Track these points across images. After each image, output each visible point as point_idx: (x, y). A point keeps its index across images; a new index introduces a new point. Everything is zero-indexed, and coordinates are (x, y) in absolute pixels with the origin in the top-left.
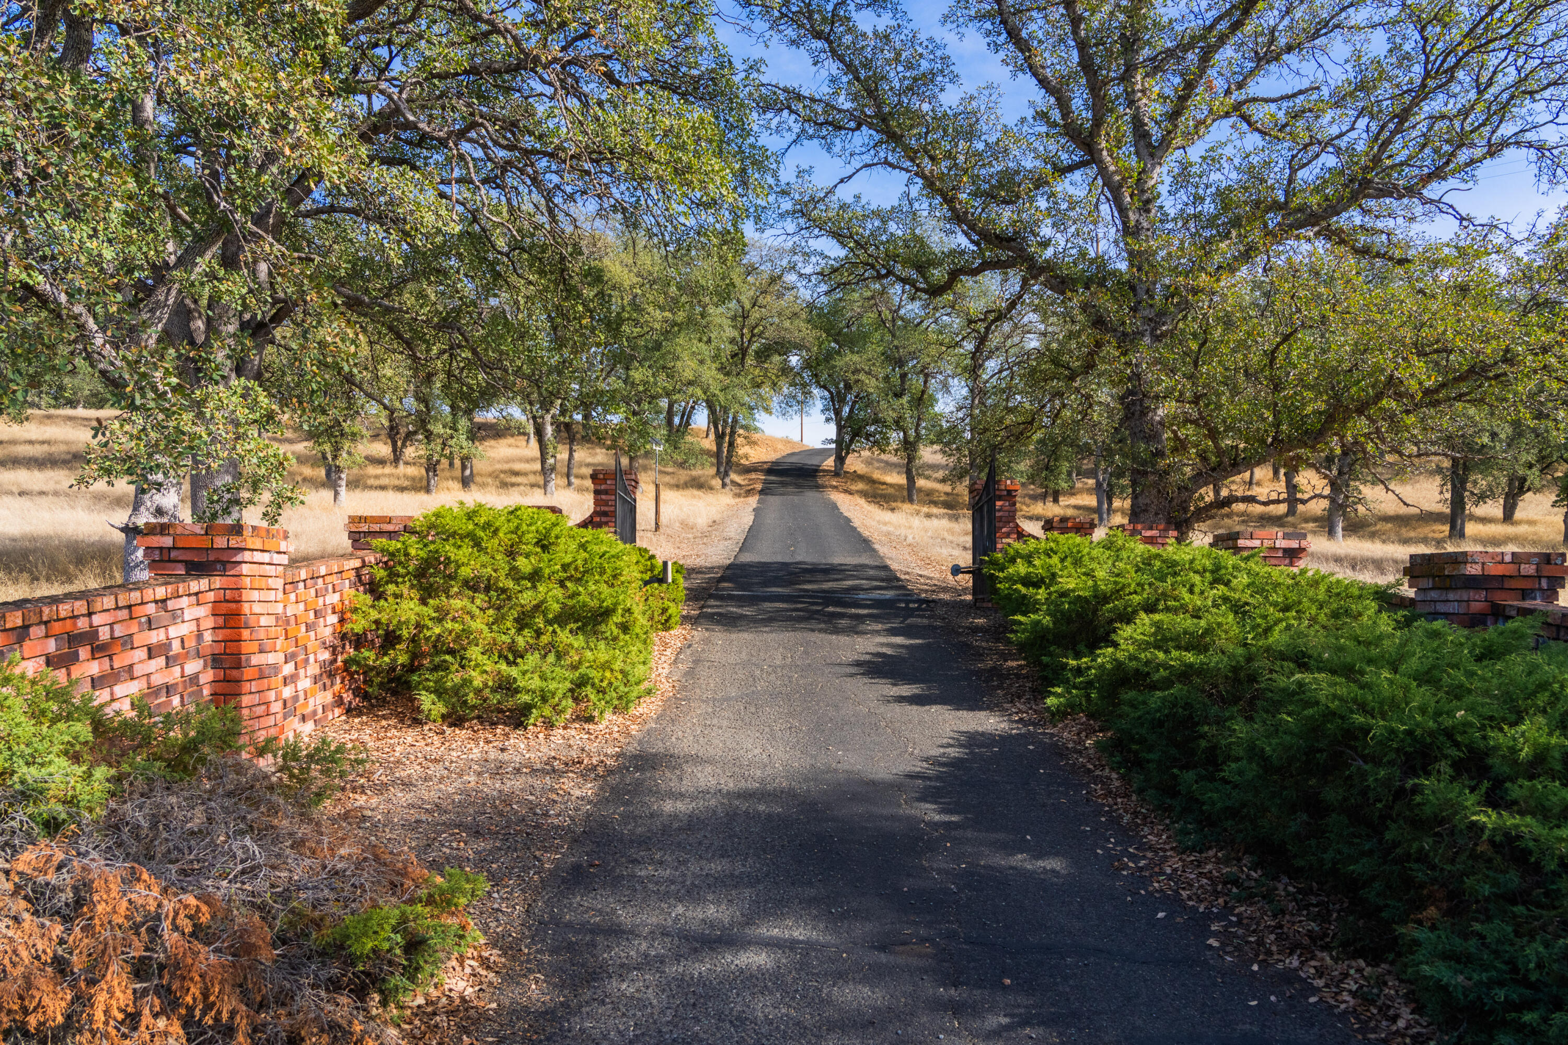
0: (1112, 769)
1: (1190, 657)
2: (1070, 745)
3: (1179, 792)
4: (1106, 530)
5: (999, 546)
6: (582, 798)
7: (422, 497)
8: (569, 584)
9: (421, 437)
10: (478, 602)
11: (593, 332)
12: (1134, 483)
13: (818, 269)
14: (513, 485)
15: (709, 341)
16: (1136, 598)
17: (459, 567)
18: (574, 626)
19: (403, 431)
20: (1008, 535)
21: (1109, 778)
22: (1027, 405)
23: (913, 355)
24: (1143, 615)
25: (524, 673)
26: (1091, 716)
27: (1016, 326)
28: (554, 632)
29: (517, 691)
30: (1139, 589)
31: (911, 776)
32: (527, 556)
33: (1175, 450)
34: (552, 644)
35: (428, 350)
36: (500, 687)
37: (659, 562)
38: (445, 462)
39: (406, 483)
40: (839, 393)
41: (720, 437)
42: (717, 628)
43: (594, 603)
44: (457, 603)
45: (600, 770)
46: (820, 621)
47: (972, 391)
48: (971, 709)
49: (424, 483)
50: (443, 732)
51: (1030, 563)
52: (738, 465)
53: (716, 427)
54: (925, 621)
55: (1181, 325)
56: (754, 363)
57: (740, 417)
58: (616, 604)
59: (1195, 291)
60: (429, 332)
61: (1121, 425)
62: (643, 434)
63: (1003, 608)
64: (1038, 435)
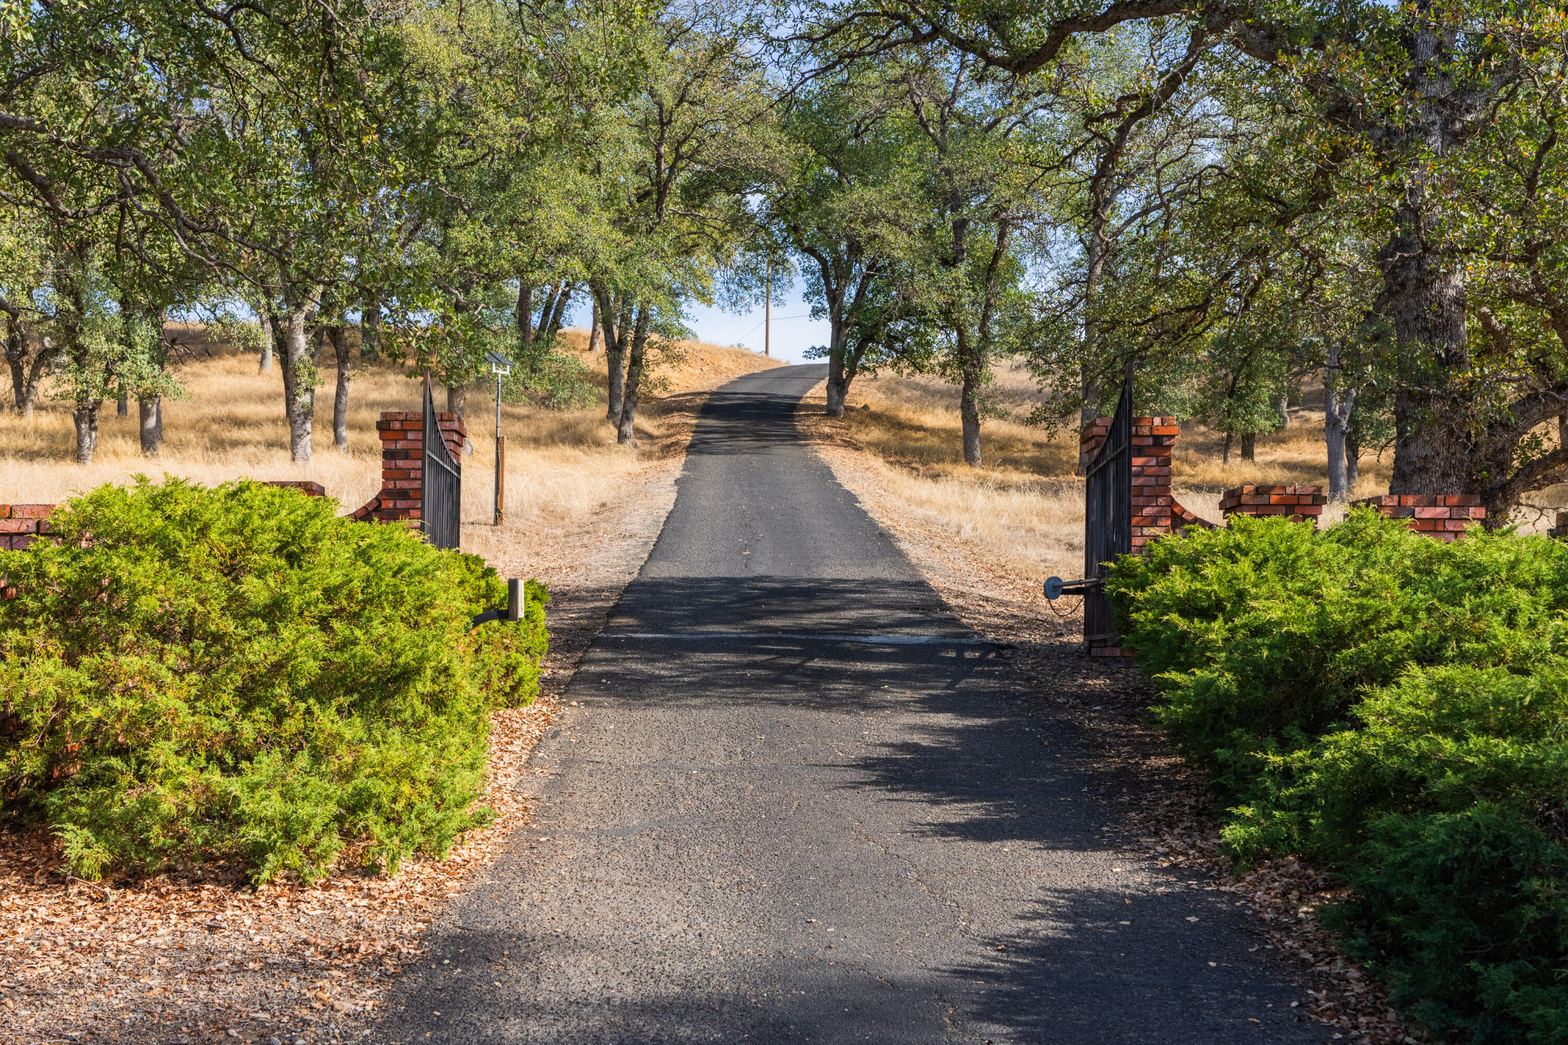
0: (1349, 961)
1: (1506, 748)
2: (1268, 916)
3: (1480, 1007)
4: (1345, 508)
5: (1137, 541)
6: (356, 1016)
7: (68, 468)
8: (336, 624)
9: (65, 359)
10: (171, 660)
11: (383, 159)
12: (1401, 418)
13: (803, 28)
14: (235, 444)
15: (598, 169)
16: (1402, 638)
17: (137, 595)
18: (345, 700)
19: (34, 348)
20: (1153, 521)
21: (1342, 978)
22: (1196, 275)
23: (978, 187)
24: (1414, 668)
25: (253, 788)
26: (1308, 860)
27: (1178, 125)
28: (309, 711)
29: (239, 821)
30: (1407, 620)
31: (963, 973)
32: (261, 575)
33: (1484, 352)
34: (304, 735)
35: (80, 199)
36: (208, 814)
37: (501, 582)
38: (110, 405)
39: (39, 444)
40: (837, 260)
41: (615, 348)
42: (607, 701)
43: (383, 659)
44: (132, 662)
45: (390, 964)
46: (797, 686)
47: (1089, 250)
48: (1079, 847)
49: (72, 443)
50: (104, 898)
51: (1195, 572)
52: (648, 399)
53: (608, 331)
54: (994, 684)
55: (1503, 110)
56: (680, 208)
57: (653, 310)
58: (422, 660)
59: (1533, 44)
60: (82, 166)
61: (1378, 307)
62: (475, 347)
63: (1144, 657)
64: (1217, 330)
